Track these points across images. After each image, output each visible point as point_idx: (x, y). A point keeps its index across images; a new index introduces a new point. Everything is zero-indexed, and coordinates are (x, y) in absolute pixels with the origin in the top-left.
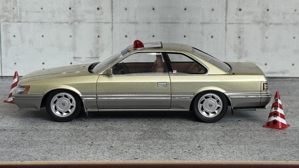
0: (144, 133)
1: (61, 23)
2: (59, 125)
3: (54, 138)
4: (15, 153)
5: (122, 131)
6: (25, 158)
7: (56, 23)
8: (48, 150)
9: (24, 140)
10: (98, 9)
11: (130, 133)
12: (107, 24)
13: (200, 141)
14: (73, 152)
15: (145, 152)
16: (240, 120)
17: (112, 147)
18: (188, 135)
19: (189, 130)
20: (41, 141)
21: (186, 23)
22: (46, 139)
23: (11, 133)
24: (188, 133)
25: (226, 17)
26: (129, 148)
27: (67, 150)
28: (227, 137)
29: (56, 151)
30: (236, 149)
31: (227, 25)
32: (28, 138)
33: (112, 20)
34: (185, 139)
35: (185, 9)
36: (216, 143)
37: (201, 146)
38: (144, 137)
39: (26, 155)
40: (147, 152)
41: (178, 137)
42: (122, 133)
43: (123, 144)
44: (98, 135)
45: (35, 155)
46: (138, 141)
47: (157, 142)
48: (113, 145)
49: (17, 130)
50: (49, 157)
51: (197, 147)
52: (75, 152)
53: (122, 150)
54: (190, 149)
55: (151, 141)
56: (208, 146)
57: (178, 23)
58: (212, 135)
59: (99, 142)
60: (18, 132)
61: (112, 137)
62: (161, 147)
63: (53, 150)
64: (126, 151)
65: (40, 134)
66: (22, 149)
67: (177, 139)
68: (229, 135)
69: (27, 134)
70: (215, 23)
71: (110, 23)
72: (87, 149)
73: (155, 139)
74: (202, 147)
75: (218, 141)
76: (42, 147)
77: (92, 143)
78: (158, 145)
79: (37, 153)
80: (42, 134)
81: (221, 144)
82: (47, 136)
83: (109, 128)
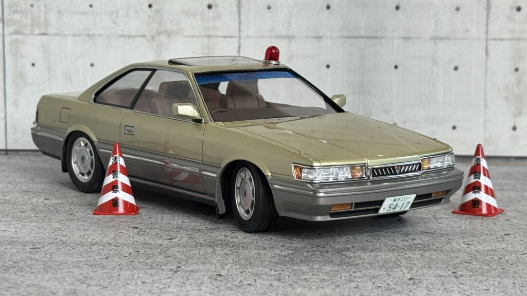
0: (293, 252)
1: (130, 37)
2: (112, 236)
3: (97, 258)
4: (12, 281)
5: (247, 248)
6: (31, 291)
7: (121, 36)
8: (82, 278)
9: (34, 261)
10: (210, 7)
11: (262, 252)
12: (228, 39)
13: (415, 269)
14: (134, 282)
15: (291, 285)
16: (509, 234)
17: (220, 275)
18: (390, 259)
19: (394, 249)
20: (70, 263)
21: (398, 38)
22: (80, 260)
23: (9, 247)
24: (391, 254)
25: (487, 25)
26: (256, 278)
27: (122, 278)
28: (476, 263)
29: (99, 280)
30: (493, 284)
31: (490, 42)
32: (44, 257)
33: (240, 30)
34: (381, 264)
35: (397, 8)
36: (450, 273)
37: (416, 278)
38: (292, 260)
39: (34, 285)
40: (295, 285)
41: (368, 261)
42: (245, 251)
43: (246, 270)
44: (193, 255)
45: (53, 286)
46: (277, 267)
47: (319, 268)
48: (223, 272)
49: (24, 242)
50: (84, 289)
51: (406, 279)
52: (139, 283)
53: (241, 282)
54: (391, 283)
55: (307, 267)
56: (432, 278)
57: (381, 38)
58: (442, 259)
59: (195, 267)
60: (25, 246)
61: (223, 258)
62: (326, 278)
63: (92, 278)
64: (250, 282)
65: (69, 250)
66: (28, 275)
67: (365, 265)
68: (481, 260)
69: (43, 249)
70: (462, 39)
71: (235, 37)
72: (165, 279)
73: (317, 264)
74: (418, 280)
75: (454, 269)
76: (70, 272)
77: (179, 267)
78: (320, 274)
79: (57, 282)
80: (73, 251)
81: (461, 276)
82: (83, 254)
83: (219, 242)
